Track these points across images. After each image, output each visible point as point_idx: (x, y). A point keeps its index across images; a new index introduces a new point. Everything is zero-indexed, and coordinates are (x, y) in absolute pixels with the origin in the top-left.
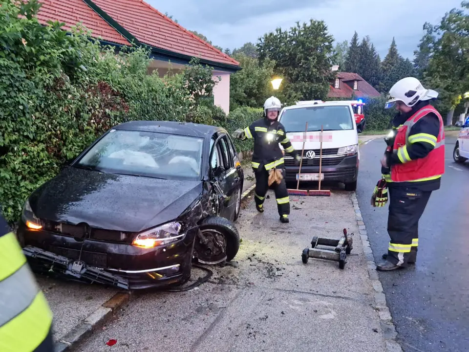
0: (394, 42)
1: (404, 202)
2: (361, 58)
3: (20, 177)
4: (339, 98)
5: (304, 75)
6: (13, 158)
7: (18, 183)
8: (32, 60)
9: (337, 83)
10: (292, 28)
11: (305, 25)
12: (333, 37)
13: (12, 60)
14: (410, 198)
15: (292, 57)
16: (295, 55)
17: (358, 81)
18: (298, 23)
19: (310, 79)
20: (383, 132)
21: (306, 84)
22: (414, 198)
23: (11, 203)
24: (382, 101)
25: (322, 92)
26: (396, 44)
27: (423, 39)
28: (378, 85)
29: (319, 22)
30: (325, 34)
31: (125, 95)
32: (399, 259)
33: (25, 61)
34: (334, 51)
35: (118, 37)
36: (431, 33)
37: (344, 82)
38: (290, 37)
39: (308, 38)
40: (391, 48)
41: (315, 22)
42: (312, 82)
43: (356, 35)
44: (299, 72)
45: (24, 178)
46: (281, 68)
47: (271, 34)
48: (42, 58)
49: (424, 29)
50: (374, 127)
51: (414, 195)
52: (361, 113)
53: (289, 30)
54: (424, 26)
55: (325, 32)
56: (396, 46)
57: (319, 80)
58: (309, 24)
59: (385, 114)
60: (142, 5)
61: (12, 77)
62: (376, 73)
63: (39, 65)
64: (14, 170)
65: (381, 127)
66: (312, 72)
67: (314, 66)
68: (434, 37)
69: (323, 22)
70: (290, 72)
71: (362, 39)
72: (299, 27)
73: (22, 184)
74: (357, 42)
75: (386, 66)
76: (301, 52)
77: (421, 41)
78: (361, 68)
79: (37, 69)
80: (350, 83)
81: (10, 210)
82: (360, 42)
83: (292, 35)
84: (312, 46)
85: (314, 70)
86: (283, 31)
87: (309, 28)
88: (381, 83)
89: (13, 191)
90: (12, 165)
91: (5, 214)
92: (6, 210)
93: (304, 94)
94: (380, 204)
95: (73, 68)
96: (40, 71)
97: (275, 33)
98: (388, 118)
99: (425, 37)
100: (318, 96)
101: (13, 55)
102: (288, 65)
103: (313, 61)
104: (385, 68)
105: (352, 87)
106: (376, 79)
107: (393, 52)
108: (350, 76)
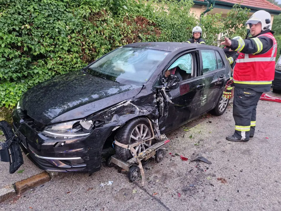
1: (242, 98)
14: (246, 96)
22: (249, 96)
32: (242, 136)
51: (249, 93)
63: (82, 4)
94: (226, 96)
96: (82, 8)
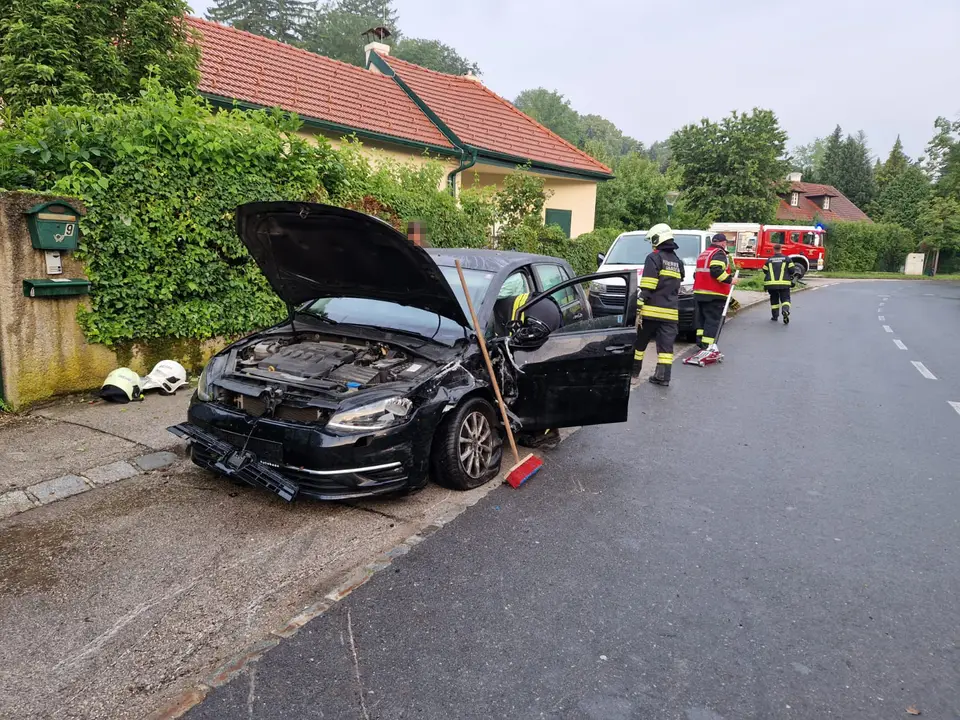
0: (898, 142)
2: (844, 163)
3: (255, 288)
4: (793, 221)
5: (737, 186)
6: (251, 268)
7: (253, 294)
8: (285, 176)
9: (795, 200)
10: (725, 120)
11: (744, 115)
12: (787, 135)
13: (265, 176)
15: (722, 160)
16: (727, 156)
17: (830, 197)
18: (734, 113)
19: (747, 192)
20: (863, 275)
21: (740, 199)
23: (243, 312)
24: (864, 228)
25: (765, 211)
26: (902, 144)
27: (934, 141)
28: (869, 204)
29: (766, 112)
30: (774, 130)
31: (398, 211)
33: (278, 177)
34: (787, 153)
35: (437, 137)
36: (947, 132)
37: (808, 198)
38: (720, 131)
39: (746, 135)
40: (894, 152)
41: (760, 112)
42: (751, 196)
43: (838, 130)
44: (731, 182)
45: (260, 289)
46: (704, 175)
47: (692, 127)
48: (296, 173)
49: (936, 126)
50: (848, 266)
52: (820, 245)
53: (720, 122)
54: (936, 122)
55: (775, 126)
56: (901, 147)
57: (761, 194)
58: (750, 115)
59: (867, 249)
60: (485, 94)
61: (259, 192)
62: (865, 186)
64: (250, 281)
65: (861, 267)
66: (750, 182)
67: (753, 174)
68: (951, 139)
69: (771, 112)
70: (717, 180)
71: (847, 137)
72: (736, 118)
73: (257, 294)
74: (840, 140)
75: (884, 176)
76: (736, 153)
77: (930, 143)
78: (842, 177)
79: (289, 184)
80: (818, 200)
81: (240, 318)
82: (843, 139)
83: (725, 129)
84: (752, 145)
85: (753, 180)
86: (711, 122)
87: (749, 120)
88: (873, 201)
89: (246, 300)
90: (249, 276)
91: (235, 321)
92: (236, 318)
93: (737, 214)
95: (334, 183)
96: (292, 186)
97: (700, 126)
98: (873, 254)
99: (936, 138)
100: (758, 216)
101: (264, 172)
102: (717, 171)
103: (752, 166)
104: (883, 180)
105: (821, 206)
106: (866, 195)
107: (897, 157)
108: (818, 189)
